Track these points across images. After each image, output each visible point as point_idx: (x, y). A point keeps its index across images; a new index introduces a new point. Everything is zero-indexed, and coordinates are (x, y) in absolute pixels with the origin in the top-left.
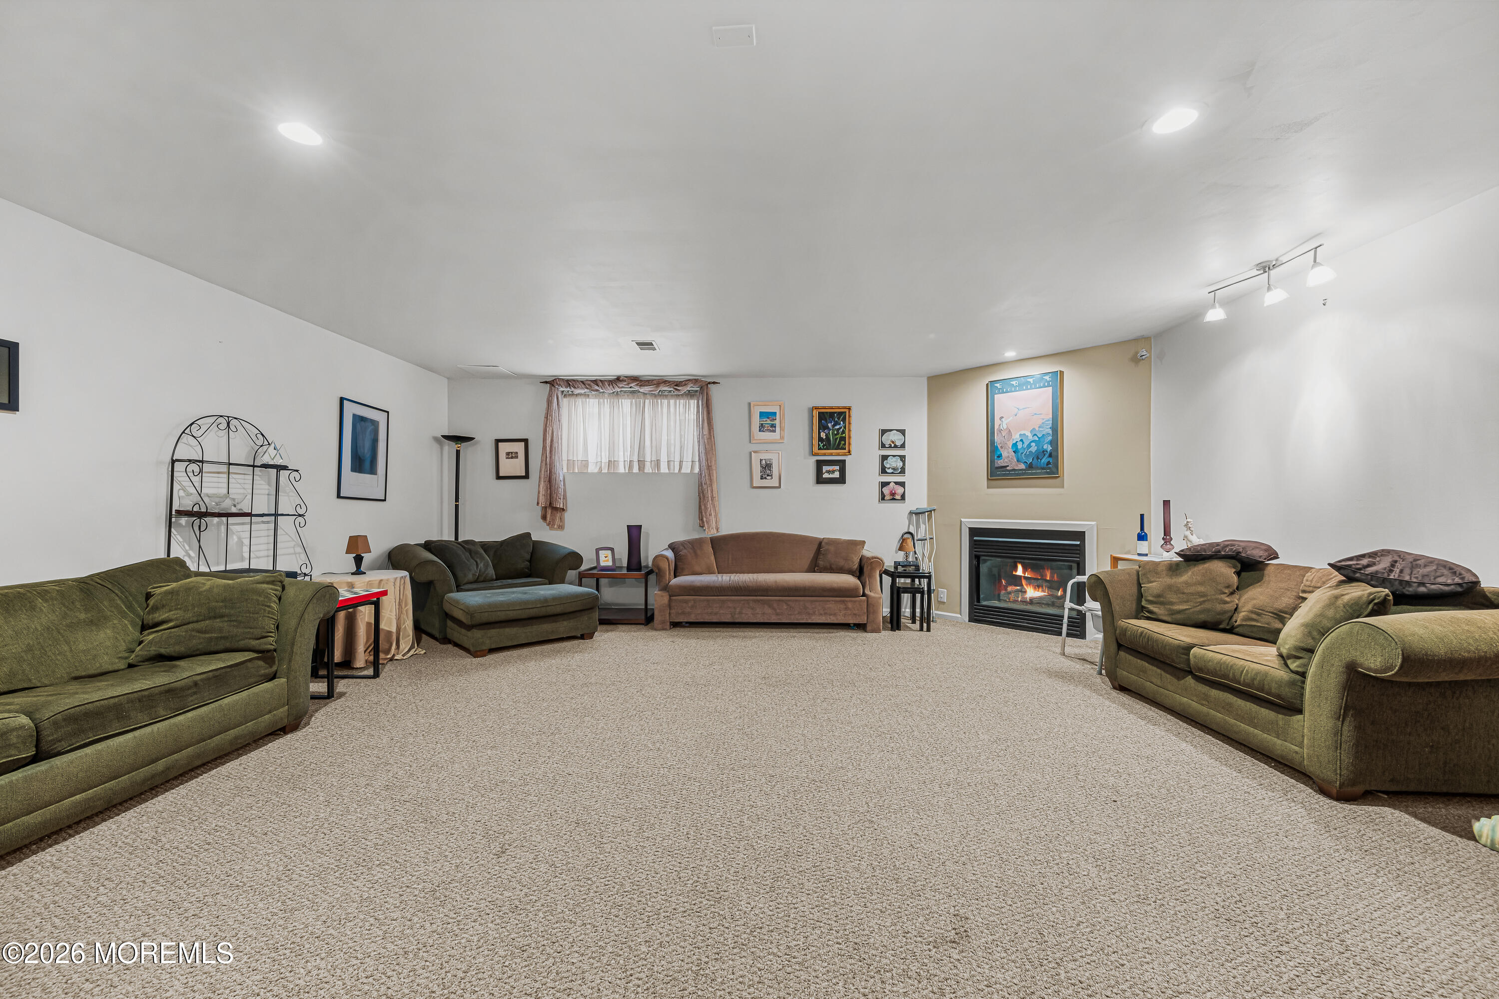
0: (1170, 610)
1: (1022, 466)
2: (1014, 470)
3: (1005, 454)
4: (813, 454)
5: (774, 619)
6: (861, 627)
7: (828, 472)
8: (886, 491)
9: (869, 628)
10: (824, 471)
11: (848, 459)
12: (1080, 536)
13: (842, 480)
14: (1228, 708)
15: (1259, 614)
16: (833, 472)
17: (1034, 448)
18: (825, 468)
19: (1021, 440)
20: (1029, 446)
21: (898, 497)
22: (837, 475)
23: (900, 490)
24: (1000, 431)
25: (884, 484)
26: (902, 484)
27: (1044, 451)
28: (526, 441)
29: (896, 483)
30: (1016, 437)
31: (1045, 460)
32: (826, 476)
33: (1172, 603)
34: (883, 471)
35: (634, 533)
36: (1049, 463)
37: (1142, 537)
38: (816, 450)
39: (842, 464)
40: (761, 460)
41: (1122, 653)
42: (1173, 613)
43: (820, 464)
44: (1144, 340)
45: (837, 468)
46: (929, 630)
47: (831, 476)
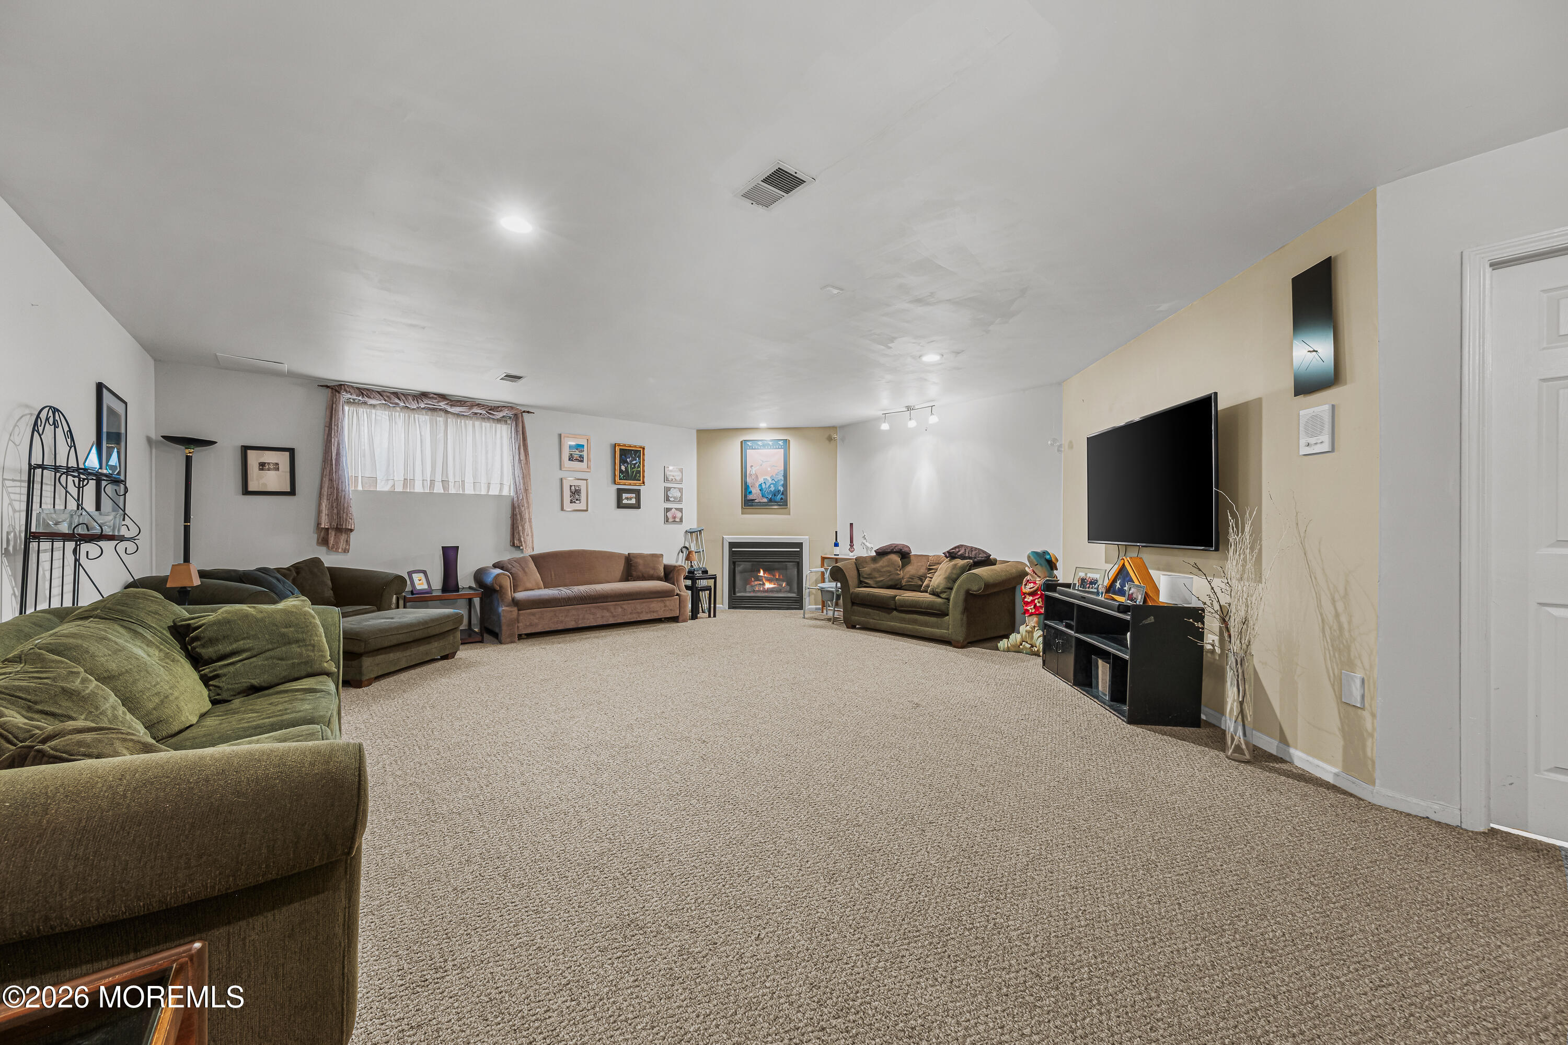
0: (876, 581)
1: (765, 500)
2: (760, 502)
3: (754, 491)
4: (615, 482)
5: (611, 621)
6: (675, 619)
7: (627, 498)
8: (669, 514)
9: (680, 619)
10: (624, 498)
11: (642, 488)
12: (800, 545)
13: (637, 506)
14: (915, 622)
15: (912, 579)
16: (631, 499)
17: (772, 489)
18: (624, 496)
19: (765, 483)
20: (770, 487)
21: (677, 520)
22: (633, 501)
23: (679, 515)
24: (751, 475)
25: (668, 510)
26: (681, 510)
27: (779, 491)
28: (292, 451)
29: (677, 509)
30: (761, 480)
31: (779, 497)
32: (625, 501)
33: (875, 578)
34: (667, 499)
35: (450, 555)
36: (782, 499)
37: (836, 545)
38: (617, 479)
39: (638, 493)
40: (571, 486)
41: (855, 608)
42: (877, 582)
43: (620, 492)
44: (834, 428)
45: (634, 495)
46: (715, 616)
47: (629, 502)
